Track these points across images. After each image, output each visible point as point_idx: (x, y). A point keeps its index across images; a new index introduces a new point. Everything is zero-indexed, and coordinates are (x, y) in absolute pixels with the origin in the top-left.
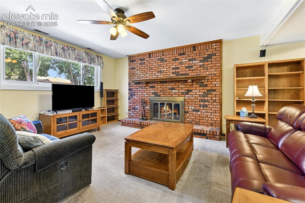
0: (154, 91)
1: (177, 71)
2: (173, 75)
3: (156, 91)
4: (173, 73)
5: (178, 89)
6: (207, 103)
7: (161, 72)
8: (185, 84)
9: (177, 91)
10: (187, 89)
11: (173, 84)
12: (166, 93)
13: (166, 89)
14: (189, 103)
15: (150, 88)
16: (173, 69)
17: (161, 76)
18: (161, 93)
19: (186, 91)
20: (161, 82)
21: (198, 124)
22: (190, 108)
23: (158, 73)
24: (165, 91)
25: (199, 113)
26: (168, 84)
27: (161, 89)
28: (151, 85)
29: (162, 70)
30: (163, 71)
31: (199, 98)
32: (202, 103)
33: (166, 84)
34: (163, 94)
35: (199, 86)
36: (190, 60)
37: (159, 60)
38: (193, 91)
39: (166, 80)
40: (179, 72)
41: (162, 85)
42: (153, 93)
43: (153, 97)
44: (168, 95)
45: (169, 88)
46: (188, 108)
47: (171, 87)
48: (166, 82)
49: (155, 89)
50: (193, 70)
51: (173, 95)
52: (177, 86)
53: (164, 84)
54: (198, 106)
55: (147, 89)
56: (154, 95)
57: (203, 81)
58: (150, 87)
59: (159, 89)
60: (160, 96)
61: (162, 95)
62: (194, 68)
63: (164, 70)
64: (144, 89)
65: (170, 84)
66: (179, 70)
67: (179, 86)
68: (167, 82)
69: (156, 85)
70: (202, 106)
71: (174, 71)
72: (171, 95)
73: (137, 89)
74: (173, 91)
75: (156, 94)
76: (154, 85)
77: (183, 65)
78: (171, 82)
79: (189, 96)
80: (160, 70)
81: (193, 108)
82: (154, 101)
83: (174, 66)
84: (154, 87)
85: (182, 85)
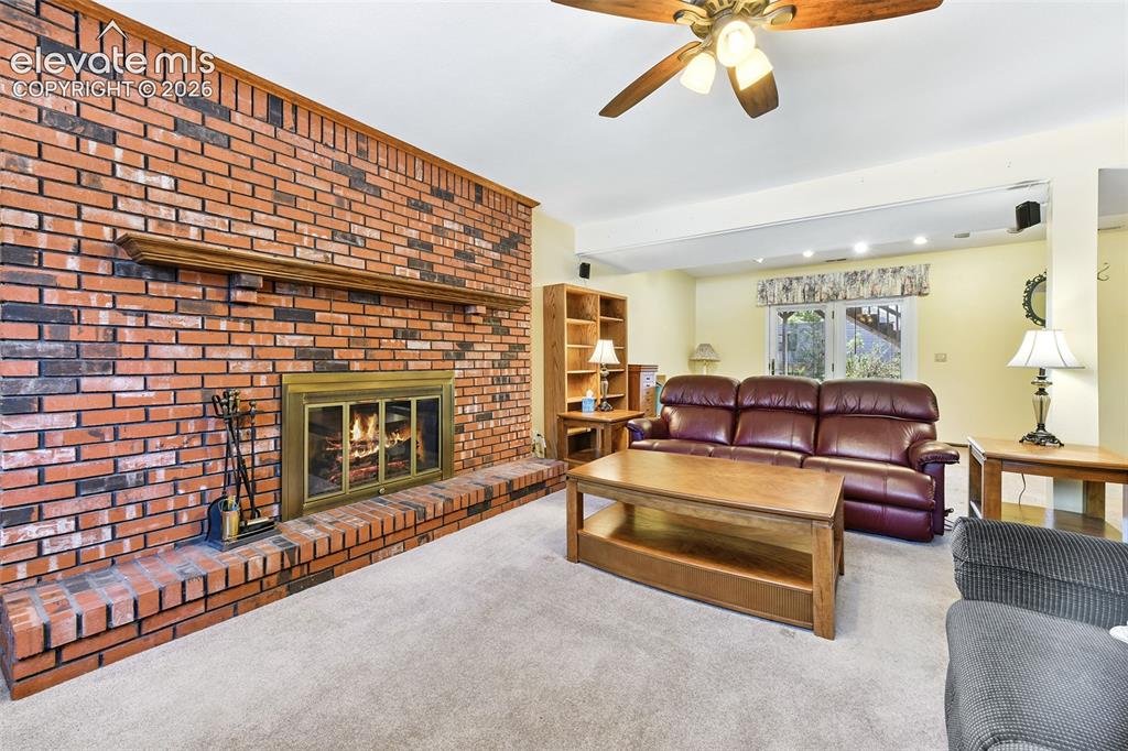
0: (308, 341)
1: (425, 256)
2: (408, 272)
3: (321, 342)
4: (411, 263)
5: (430, 335)
6: (508, 388)
7: (350, 239)
8: (456, 318)
9: (427, 346)
10: (460, 338)
11: (410, 313)
12: (378, 354)
13: (380, 333)
14: (468, 391)
15: (276, 319)
16: (411, 244)
17: (349, 262)
18: (354, 354)
19: (457, 348)
20: (350, 290)
21: (488, 461)
22: (468, 409)
23: (333, 240)
24: (374, 343)
25: (492, 424)
26: (390, 310)
27: (352, 332)
28: (284, 302)
29: (355, 229)
30: (364, 238)
31: (491, 372)
32: (498, 389)
33: (378, 310)
34: (365, 359)
35: (490, 330)
36: (468, 231)
37: (337, 167)
38: (477, 347)
39: (381, 289)
40: (431, 265)
41: (357, 308)
42: (301, 354)
43: (300, 378)
44: (390, 365)
45: (395, 330)
46: (464, 413)
47: (402, 324)
48: (376, 297)
49: (315, 328)
50: (475, 271)
51: (412, 365)
52: (426, 325)
53: (370, 309)
54: (490, 398)
55: (251, 321)
56: (306, 366)
57: (500, 314)
58: (281, 314)
59: (339, 330)
60: (346, 369)
61: (356, 366)
62: (478, 263)
63: (367, 232)
64: (223, 325)
65: (399, 312)
66: (432, 258)
67: (434, 324)
68: (384, 301)
69: (325, 305)
70: (497, 396)
71: (413, 253)
72: (402, 364)
73: (143, 314)
74: (412, 344)
75: (321, 359)
76: (305, 304)
77: (448, 243)
78: (404, 304)
79: (466, 364)
80: (343, 227)
81: (476, 408)
82: (311, 397)
83: (414, 234)
84: (308, 317)
85: (443, 321)
